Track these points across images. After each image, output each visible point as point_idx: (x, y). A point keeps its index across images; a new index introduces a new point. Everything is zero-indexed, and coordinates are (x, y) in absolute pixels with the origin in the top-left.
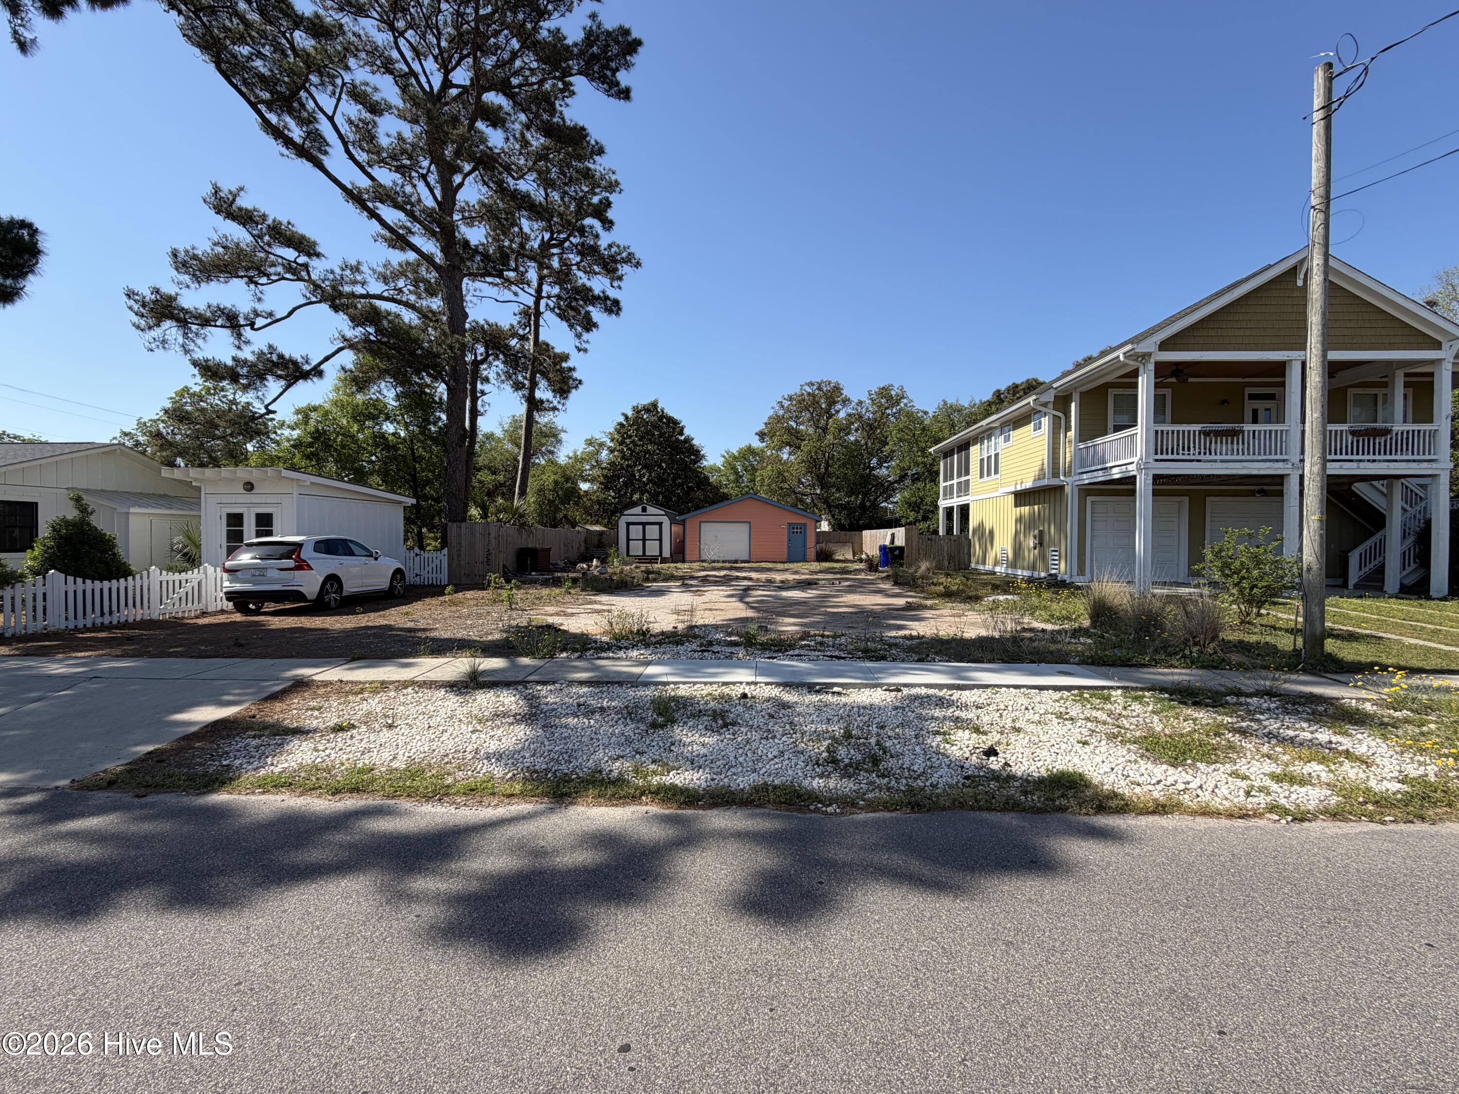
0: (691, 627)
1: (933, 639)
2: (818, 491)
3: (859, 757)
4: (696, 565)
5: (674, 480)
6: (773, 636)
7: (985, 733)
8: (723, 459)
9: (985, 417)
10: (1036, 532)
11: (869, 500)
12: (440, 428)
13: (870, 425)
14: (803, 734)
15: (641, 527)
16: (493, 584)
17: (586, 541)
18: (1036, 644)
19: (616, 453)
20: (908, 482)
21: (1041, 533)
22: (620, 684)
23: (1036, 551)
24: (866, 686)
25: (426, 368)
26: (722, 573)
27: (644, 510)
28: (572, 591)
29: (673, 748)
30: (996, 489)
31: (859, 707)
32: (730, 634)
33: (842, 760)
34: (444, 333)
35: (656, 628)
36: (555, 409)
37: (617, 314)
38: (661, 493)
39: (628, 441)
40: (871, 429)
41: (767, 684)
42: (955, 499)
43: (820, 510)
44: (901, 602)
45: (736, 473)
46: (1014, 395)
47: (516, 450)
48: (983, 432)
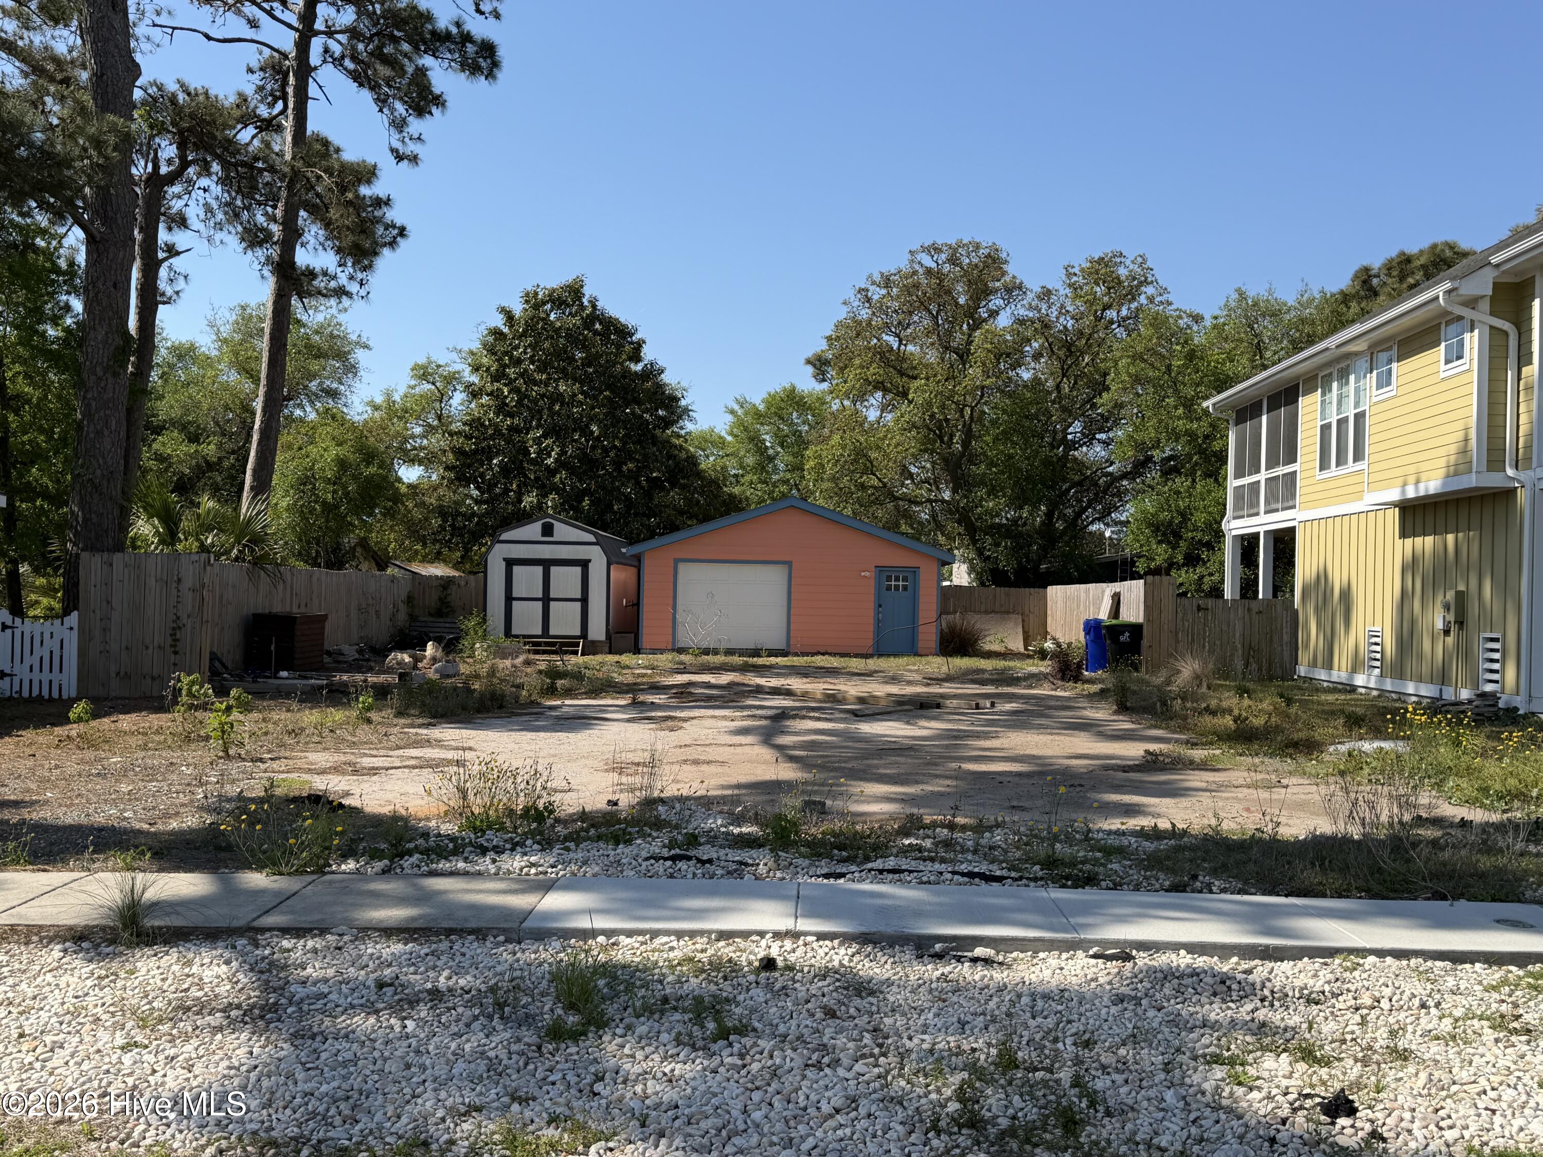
0: (650, 803)
1: (1206, 838)
2: (947, 495)
3: (1033, 1114)
4: (665, 660)
5: (618, 465)
6: (838, 825)
7: (1325, 1062)
8: (730, 418)
9: (1333, 331)
10: (1450, 595)
11: (1062, 516)
12: (67, 330)
13: (1069, 346)
14: (903, 1055)
15: (539, 570)
16: (184, 698)
17: (410, 600)
18: (1446, 855)
19: (485, 399)
20: (1153, 475)
21: (1461, 597)
22: (480, 934)
23: (1450, 640)
24: (1051, 945)
25: (37, 190)
26: (725, 679)
27: (548, 530)
28: (374, 716)
29: (598, 1087)
30: (1359, 496)
31: (1033, 996)
32: (739, 820)
33: (993, 1121)
34: (82, 110)
35: (568, 804)
36: (341, 292)
37: (490, 75)
38: (585, 492)
39: (511, 372)
40: (1070, 353)
41: (821, 936)
42: (1263, 518)
43: (951, 538)
44: (1134, 751)
45: (761, 450)
46: (1402, 278)
47: (248, 386)
48: (1329, 364)
